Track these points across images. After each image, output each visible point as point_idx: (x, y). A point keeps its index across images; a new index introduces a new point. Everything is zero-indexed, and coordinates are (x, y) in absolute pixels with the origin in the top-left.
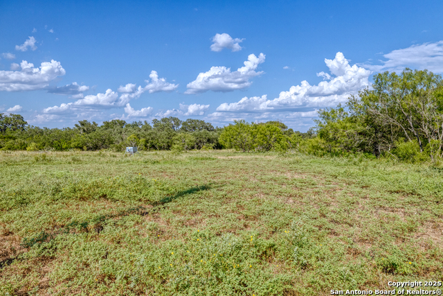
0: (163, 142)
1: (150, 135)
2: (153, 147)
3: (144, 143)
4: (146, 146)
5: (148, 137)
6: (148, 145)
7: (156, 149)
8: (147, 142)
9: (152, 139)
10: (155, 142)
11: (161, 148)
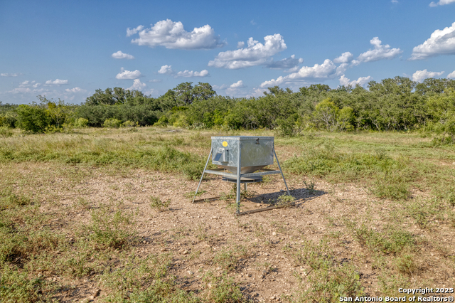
0: (391, 115)
1: (363, 100)
2: (369, 124)
3: (348, 116)
4: (353, 123)
5: (358, 105)
6: (359, 119)
7: (373, 128)
8: (356, 113)
9: (367, 108)
10: (372, 114)
11: (385, 127)
